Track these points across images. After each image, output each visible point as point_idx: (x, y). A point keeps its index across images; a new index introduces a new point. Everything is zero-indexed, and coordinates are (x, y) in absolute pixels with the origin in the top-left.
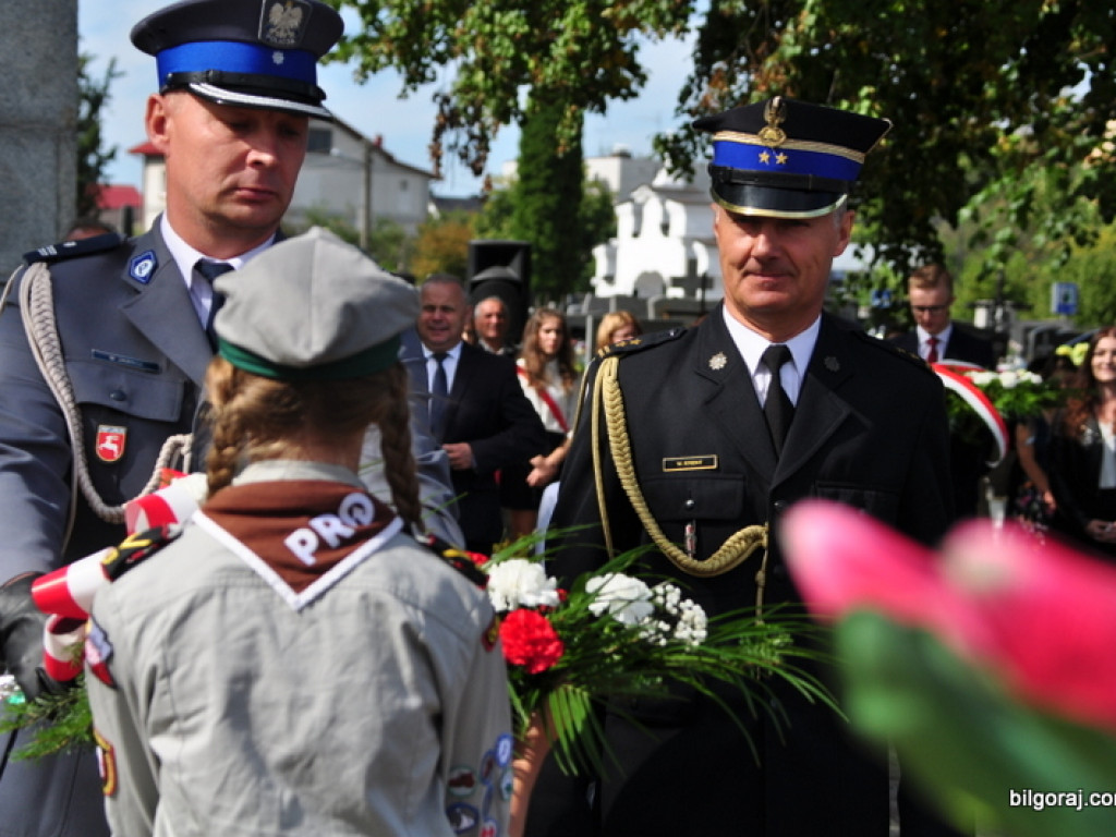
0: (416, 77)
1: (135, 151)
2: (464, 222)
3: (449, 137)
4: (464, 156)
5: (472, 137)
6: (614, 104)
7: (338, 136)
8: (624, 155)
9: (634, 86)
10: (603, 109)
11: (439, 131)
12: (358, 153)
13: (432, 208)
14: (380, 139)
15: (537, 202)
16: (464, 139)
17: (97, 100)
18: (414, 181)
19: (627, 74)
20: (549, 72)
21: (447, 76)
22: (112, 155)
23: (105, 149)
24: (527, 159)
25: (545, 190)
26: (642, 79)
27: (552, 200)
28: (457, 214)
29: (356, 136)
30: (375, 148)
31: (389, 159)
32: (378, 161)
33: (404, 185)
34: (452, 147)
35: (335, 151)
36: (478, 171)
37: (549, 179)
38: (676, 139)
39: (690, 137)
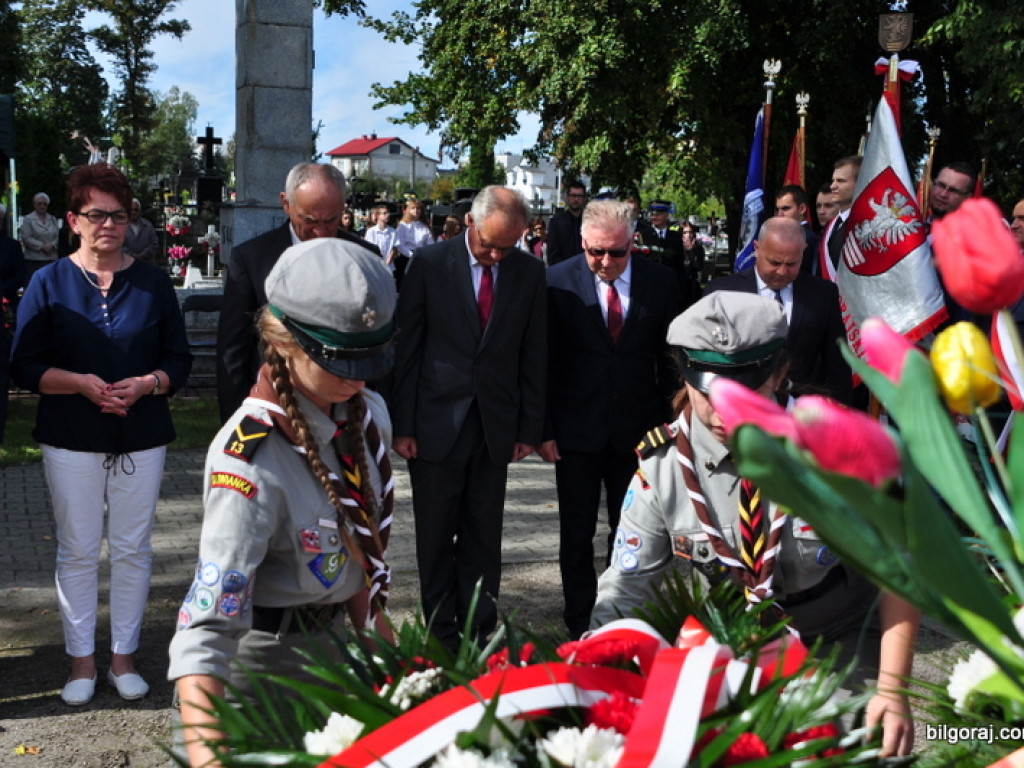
0: (433, 127)
1: (327, 154)
2: (449, 179)
3: (446, 149)
4: (451, 156)
5: (454, 149)
6: (509, 137)
7: (402, 147)
8: (509, 154)
9: (515, 130)
10: (504, 138)
11: (442, 147)
12: (409, 153)
13: (437, 174)
14: (418, 148)
15: (477, 171)
16: (451, 149)
17: (314, 136)
18: (431, 164)
19: (512, 125)
20: (483, 124)
21: (445, 125)
22: (320, 156)
23: (318, 154)
24: (473, 156)
25: (480, 167)
26: (519, 127)
27: (483, 171)
28: (446, 176)
29: (409, 147)
30: (416, 151)
31: (421, 155)
32: (418, 157)
33: (427, 165)
34: (447, 153)
35: (401, 153)
36: (456, 162)
37: (481, 163)
38: (532, 150)
39: (537, 149)
